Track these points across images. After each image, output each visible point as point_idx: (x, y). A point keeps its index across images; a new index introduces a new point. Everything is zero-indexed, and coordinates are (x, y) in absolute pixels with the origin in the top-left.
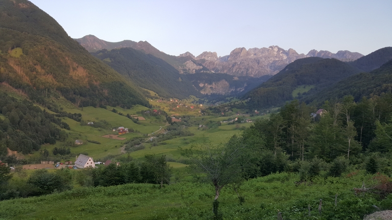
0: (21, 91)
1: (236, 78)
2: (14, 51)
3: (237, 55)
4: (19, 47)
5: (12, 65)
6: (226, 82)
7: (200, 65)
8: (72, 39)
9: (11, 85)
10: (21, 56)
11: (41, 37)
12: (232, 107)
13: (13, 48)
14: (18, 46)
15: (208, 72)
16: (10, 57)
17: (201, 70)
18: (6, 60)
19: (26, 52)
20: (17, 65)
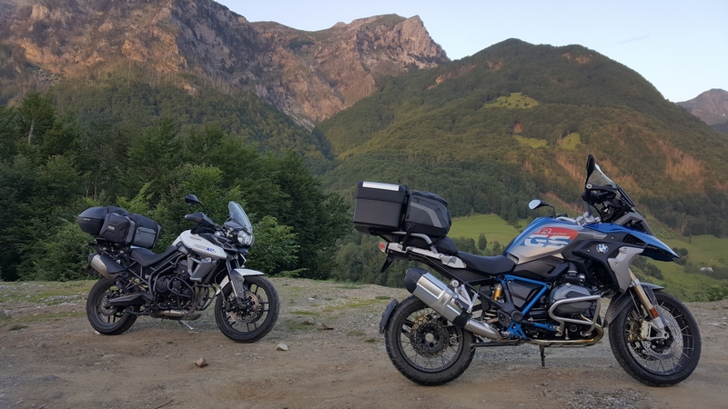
0: (576, 207)
2: (566, 139)
4: (575, 131)
5: (563, 164)
8: (672, 103)
9: (559, 197)
10: (578, 146)
11: (613, 109)
13: (564, 136)
14: (573, 130)
16: (561, 150)
18: (553, 156)
19: (586, 140)
20: (571, 162)
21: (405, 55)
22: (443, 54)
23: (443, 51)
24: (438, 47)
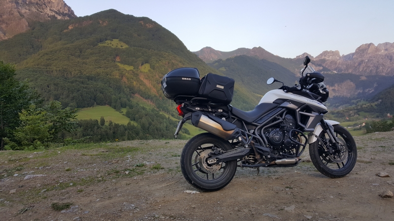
0: (150, 101)
1: (363, 78)
2: (143, 66)
3: (364, 52)
4: (147, 63)
5: (142, 79)
6: (352, 83)
7: (320, 65)
8: (191, 52)
9: (142, 96)
10: (149, 70)
11: (165, 53)
12: (358, 111)
13: (142, 65)
14: (147, 62)
15: (330, 73)
16: (141, 72)
17: (321, 71)
18: (137, 75)
19: (153, 67)
20: (146, 78)
21: (48, 10)
22: (72, 12)
23: (72, 11)
24: (69, 8)
